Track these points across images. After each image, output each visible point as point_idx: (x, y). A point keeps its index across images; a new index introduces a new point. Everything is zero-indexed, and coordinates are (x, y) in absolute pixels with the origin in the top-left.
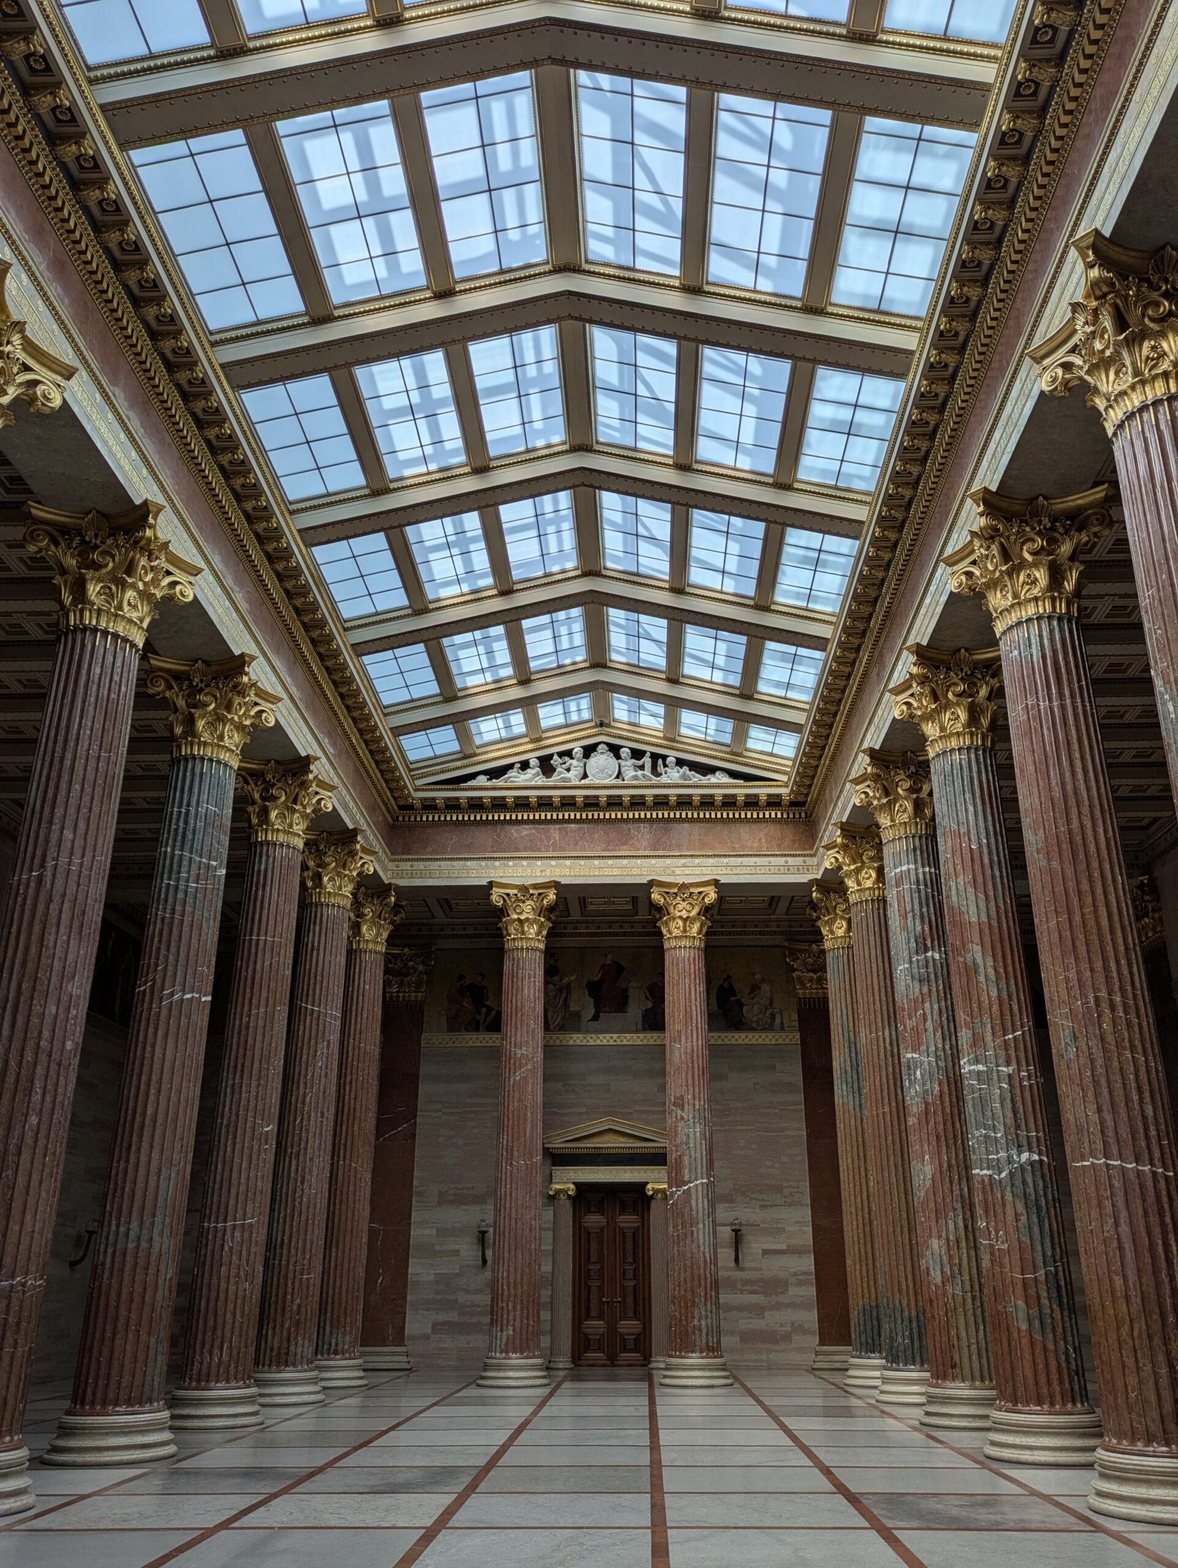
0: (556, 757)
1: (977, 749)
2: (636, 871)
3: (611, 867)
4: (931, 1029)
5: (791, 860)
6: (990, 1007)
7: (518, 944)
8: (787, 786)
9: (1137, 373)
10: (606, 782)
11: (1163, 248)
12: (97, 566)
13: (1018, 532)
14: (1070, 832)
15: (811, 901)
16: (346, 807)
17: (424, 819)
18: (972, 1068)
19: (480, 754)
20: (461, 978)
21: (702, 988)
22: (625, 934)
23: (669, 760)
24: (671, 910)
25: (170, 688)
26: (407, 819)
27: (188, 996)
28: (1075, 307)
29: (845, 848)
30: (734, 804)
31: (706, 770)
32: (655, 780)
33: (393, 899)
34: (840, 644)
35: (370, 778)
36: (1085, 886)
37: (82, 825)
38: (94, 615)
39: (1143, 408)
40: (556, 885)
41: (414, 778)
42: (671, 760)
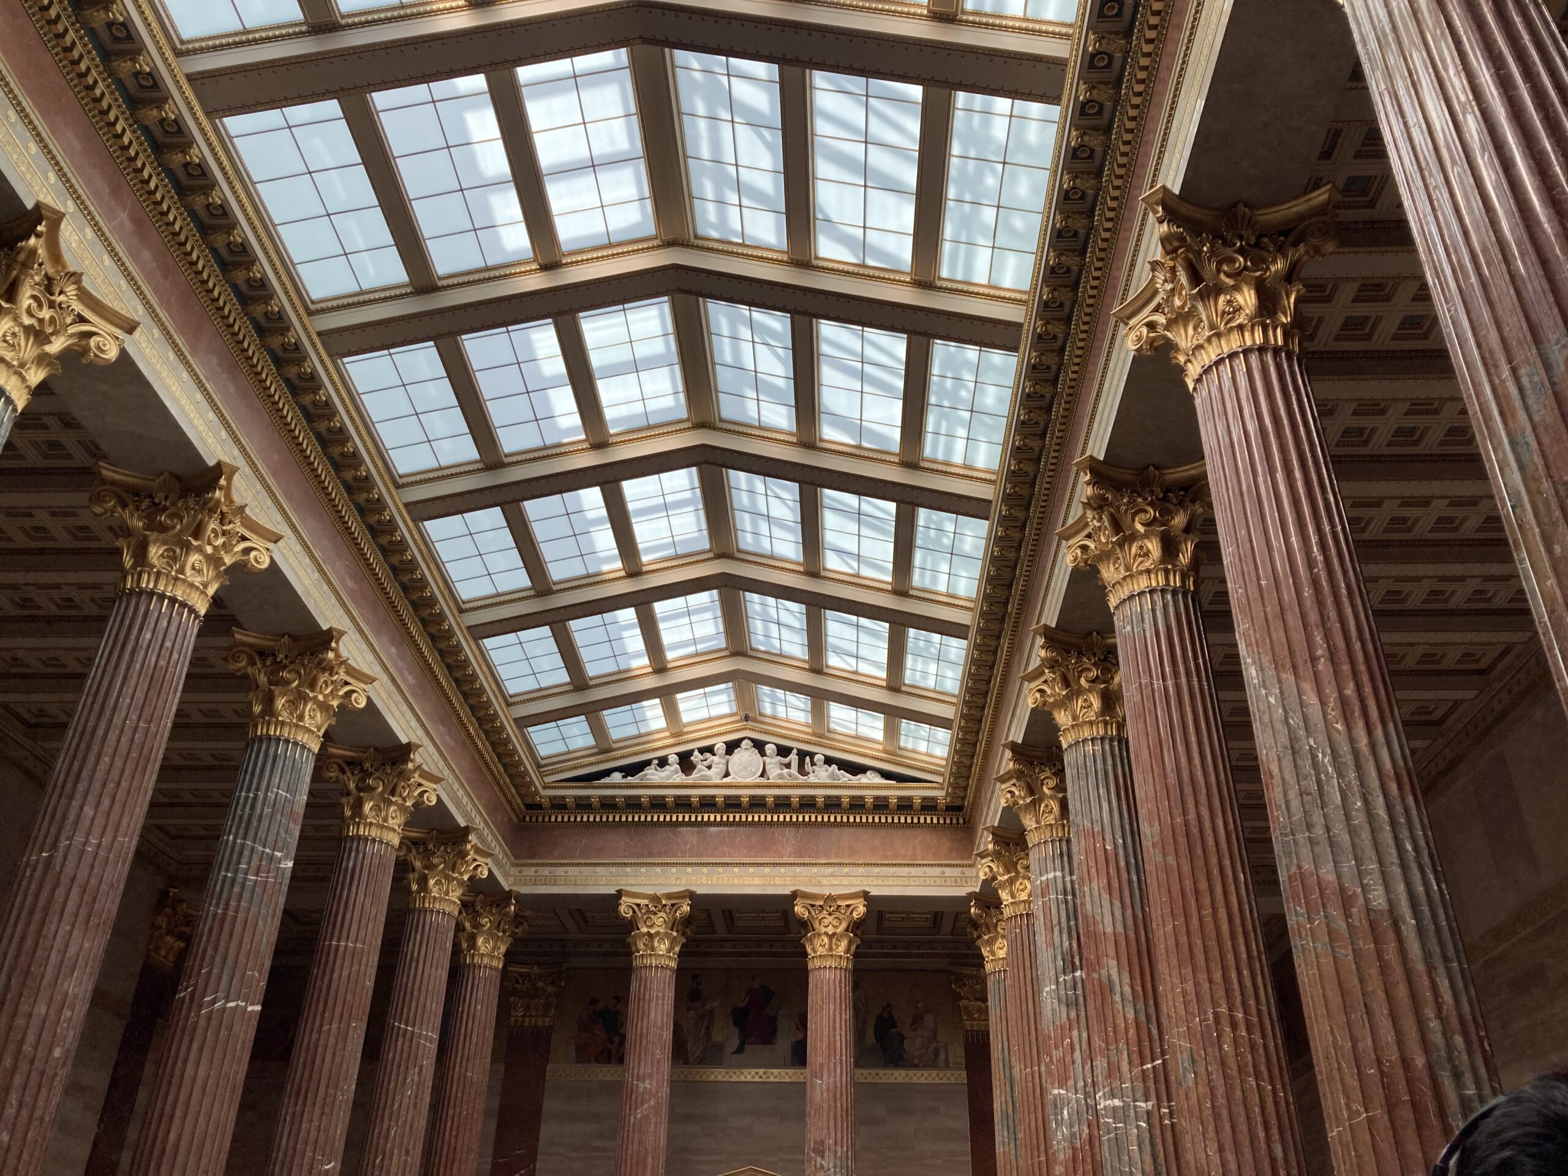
0: (696, 753)
1: (1111, 740)
2: (778, 881)
3: (752, 875)
4: (1079, 1061)
5: (948, 871)
6: (1127, 1031)
7: (647, 961)
8: (942, 789)
9: (1212, 327)
10: (750, 780)
11: (1236, 205)
12: (163, 529)
13: (1129, 502)
14: (1186, 823)
15: (971, 919)
16: (458, 803)
17: (553, 819)
18: (1108, 1102)
19: (616, 750)
20: (594, 1001)
21: (847, 1015)
22: (775, 954)
23: (816, 757)
24: (816, 925)
25: (253, 663)
26: (534, 819)
27: (232, 1004)
28: (1155, 265)
29: (997, 856)
30: (886, 807)
31: (856, 769)
32: (802, 779)
33: (513, 908)
34: (979, 630)
35: (491, 772)
36: (1203, 885)
37: (106, 802)
38: (153, 578)
39: (1218, 363)
40: (691, 895)
41: (542, 775)
42: (819, 758)
